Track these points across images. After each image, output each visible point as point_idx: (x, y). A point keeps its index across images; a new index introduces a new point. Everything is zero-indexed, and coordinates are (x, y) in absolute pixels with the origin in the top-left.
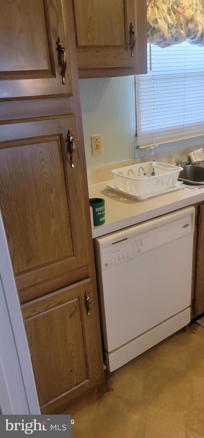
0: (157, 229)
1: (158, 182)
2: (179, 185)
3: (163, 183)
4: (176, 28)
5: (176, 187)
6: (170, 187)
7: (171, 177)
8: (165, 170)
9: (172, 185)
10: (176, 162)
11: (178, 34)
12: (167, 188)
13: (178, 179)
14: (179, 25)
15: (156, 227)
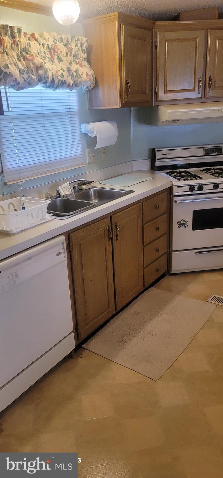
0: (31, 259)
1: (27, 215)
2: (49, 217)
3: (32, 217)
4: (27, 73)
5: (46, 219)
6: (41, 220)
7: (40, 210)
8: (33, 203)
9: (42, 217)
10: (46, 196)
11: (30, 79)
12: (37, 221)
13: (47, 212)
14: (30, 70)
15: (30, 258)
